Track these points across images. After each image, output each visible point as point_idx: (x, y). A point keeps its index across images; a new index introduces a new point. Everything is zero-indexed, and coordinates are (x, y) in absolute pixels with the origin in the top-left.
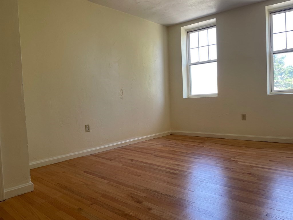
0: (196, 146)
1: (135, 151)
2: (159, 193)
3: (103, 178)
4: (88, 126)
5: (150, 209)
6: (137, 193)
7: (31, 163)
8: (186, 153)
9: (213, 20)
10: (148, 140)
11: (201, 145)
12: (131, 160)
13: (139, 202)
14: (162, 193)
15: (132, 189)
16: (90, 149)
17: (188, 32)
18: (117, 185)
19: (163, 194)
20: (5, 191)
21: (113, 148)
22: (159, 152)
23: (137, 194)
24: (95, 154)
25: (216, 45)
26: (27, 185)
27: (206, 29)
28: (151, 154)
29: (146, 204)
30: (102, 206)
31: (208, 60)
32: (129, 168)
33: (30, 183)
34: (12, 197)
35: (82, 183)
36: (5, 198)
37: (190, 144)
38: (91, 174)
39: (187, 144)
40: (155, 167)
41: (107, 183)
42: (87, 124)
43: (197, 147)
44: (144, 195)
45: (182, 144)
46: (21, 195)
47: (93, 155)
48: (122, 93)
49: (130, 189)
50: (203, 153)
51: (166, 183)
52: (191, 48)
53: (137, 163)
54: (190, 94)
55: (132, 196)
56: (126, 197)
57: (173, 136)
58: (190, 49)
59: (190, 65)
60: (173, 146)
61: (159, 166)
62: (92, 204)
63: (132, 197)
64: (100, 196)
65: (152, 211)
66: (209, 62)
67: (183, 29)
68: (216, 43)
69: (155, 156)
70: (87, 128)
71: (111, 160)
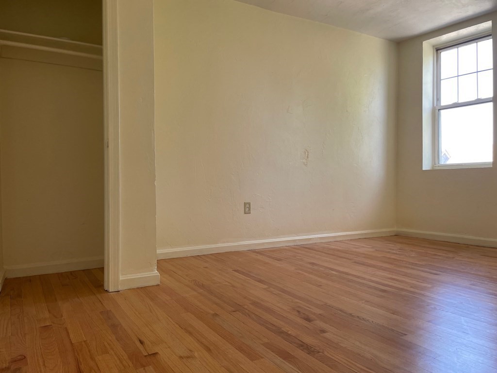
0: (439, 256)
1: (322, 252)
2: (345, 313)
3: (260, 281)
4: (249, 204)
5: (323, 331)
6: (309, 308)
7: (159, 251)
8: (416, 264)
9: (487, 25)
10: (351, 240)
11: (451, 255)
12: (313, 264)
13: (308, 320)
14: (351, 314)
15: (301, 302)
16: (250, 240)
17: (438, 49)
18: (280, 293)
19: (353, 316)
20: (121, 278)
21: (287, 245)
22: (365, 257)
23: (307, 308)
24: (257, 251)
25: (492, 70)
26: (151, 275)
27: (474, 43)
28: (350, 259)
29: (320, 324)
30: (249, 316)
31: (476, 98)
32: (305, 273)
33: (156, 272)
34: (130, 289)
35: (227, 283)
36: (120, 288)
37: (429, 252)
38: (243, 273)
39: (423, 251)
40: (350, 277)
41: (264, 289)
42: (246, 201)
43: (440, 258)
44: (319, 311)
45: (412, 251)
46: (141, 288)
47: (254, 251)
48: (307, 156)
49: (299, 301)
50: (449, 268)
51: (363, 302)
52: (442, 79)
53: (321, 269)
54: (437, 163)
55: (299, 310)
56: (288, 310)
57: (398, 237)
58: (440, 80)
59: (439, 110)
60: (395, 252)
61: (358, 277)
62: (234, 311)
63: (298, 312)
64: (250, 304)
65: (326, 335)
66: (479, 102)
67: (427, 46)
68: (492, 68)
69: (355, 262)
70: (247, 209)
71: (279, 260)
